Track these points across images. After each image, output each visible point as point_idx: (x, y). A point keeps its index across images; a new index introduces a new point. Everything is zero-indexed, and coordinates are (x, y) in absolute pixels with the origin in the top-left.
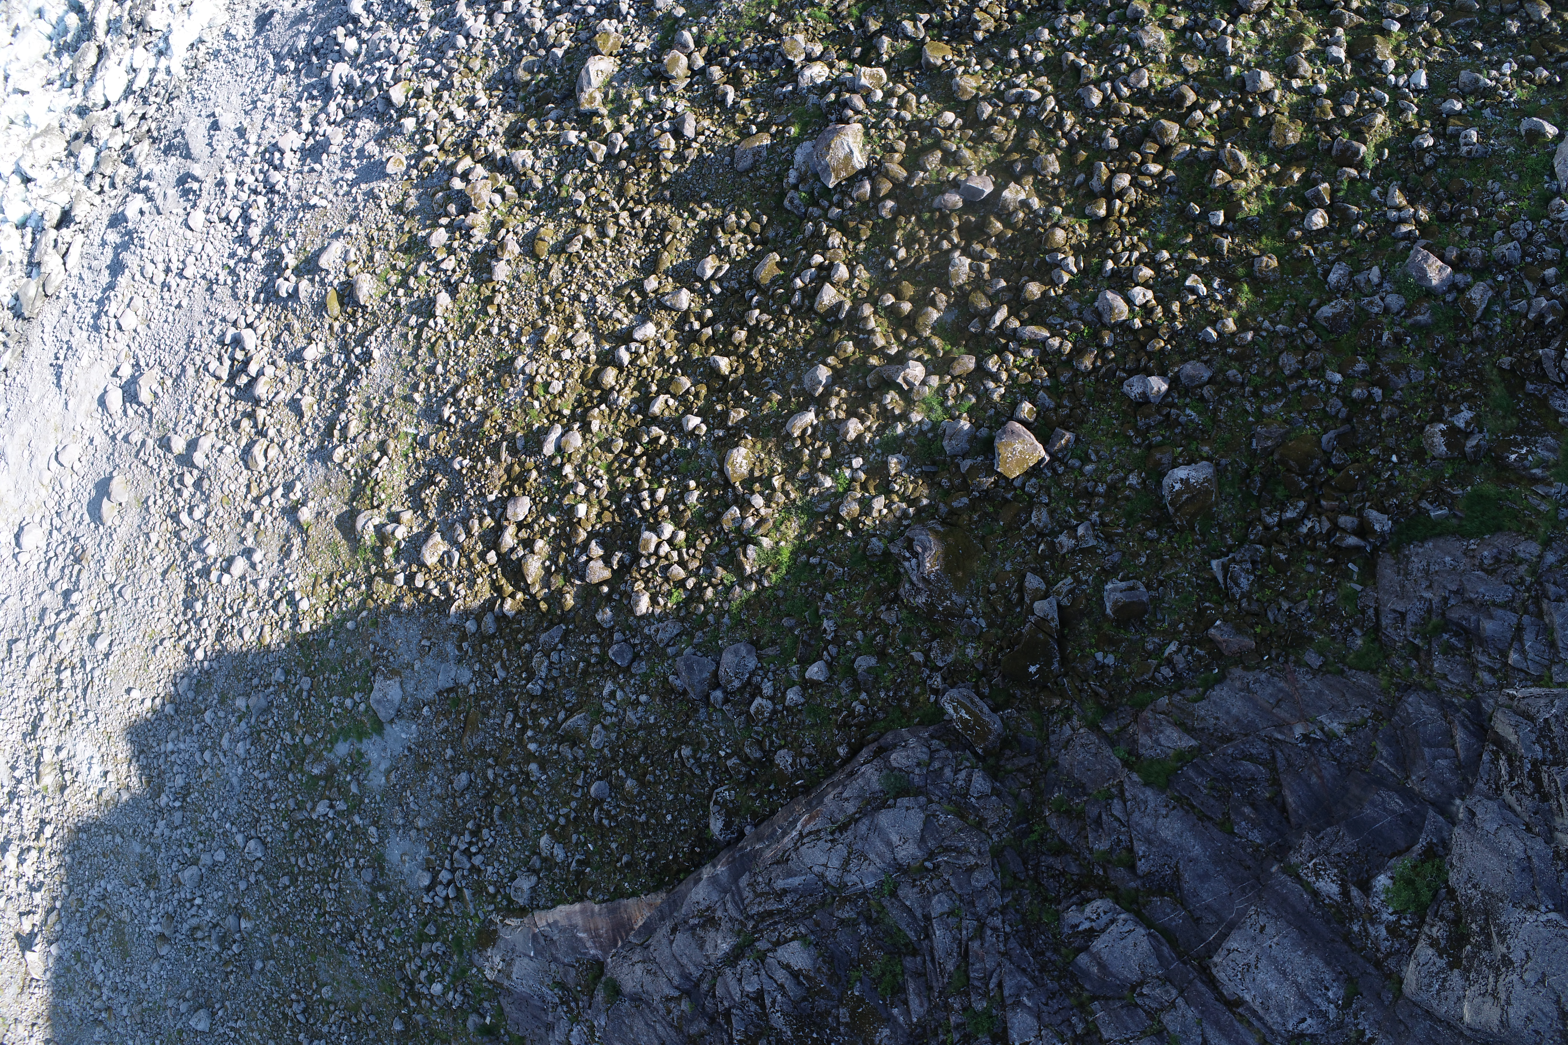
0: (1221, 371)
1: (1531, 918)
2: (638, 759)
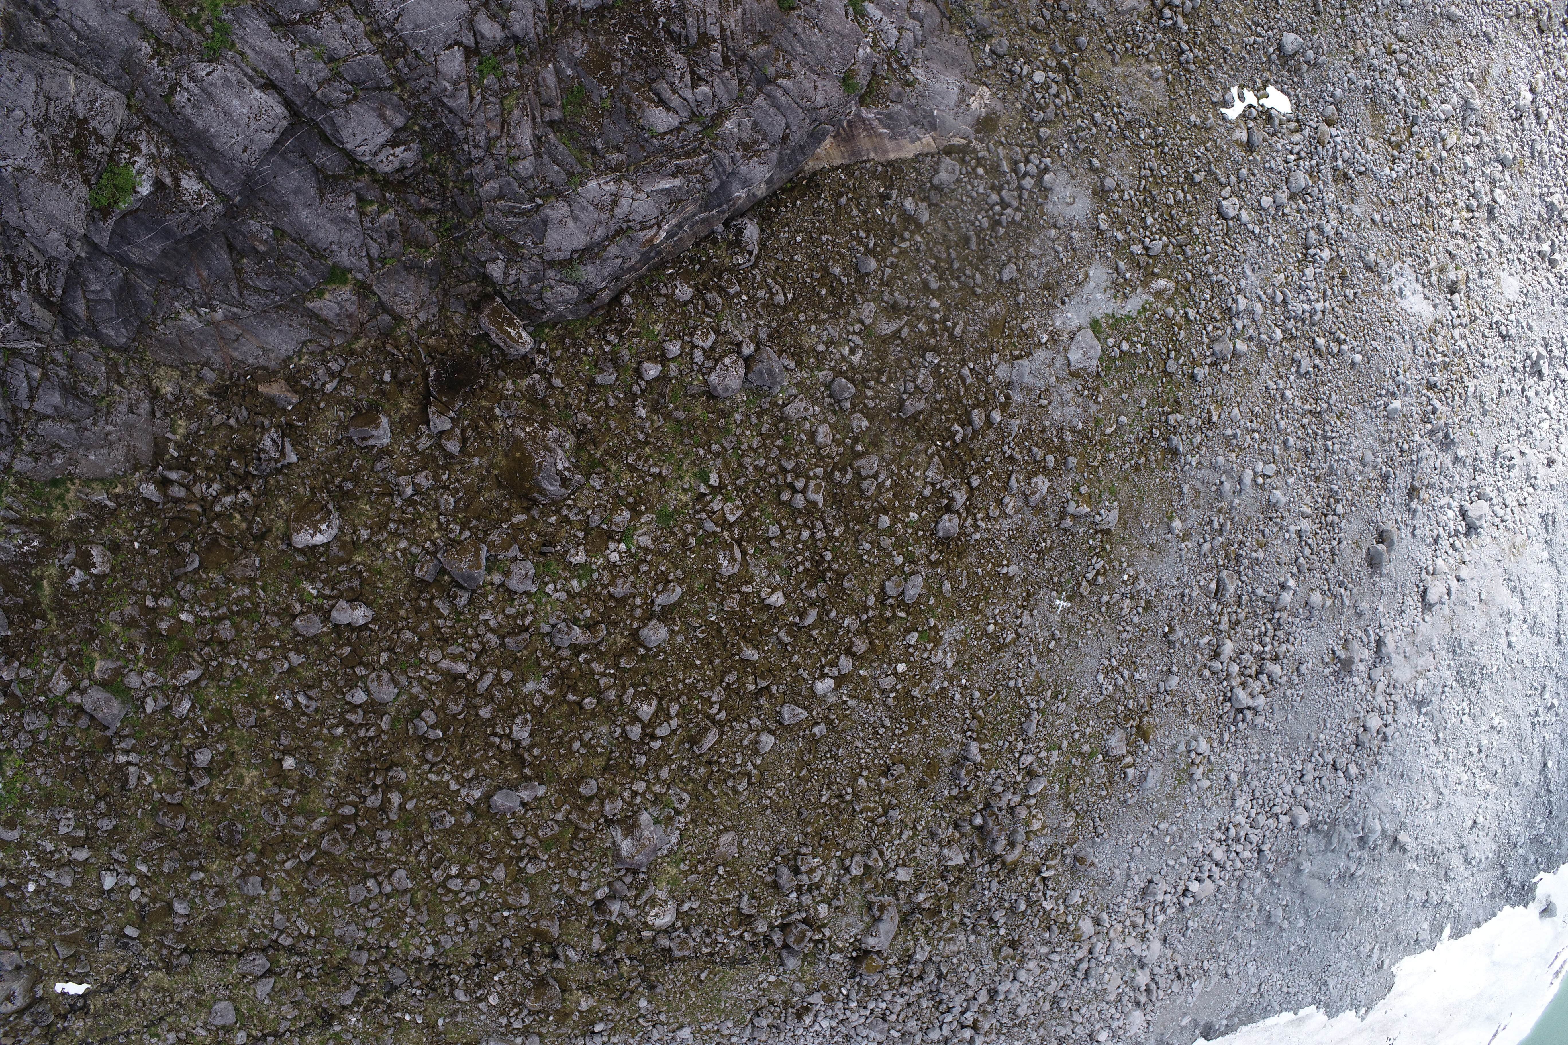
0: (284, 626)
1: (20, 162)
2: (831, 293)
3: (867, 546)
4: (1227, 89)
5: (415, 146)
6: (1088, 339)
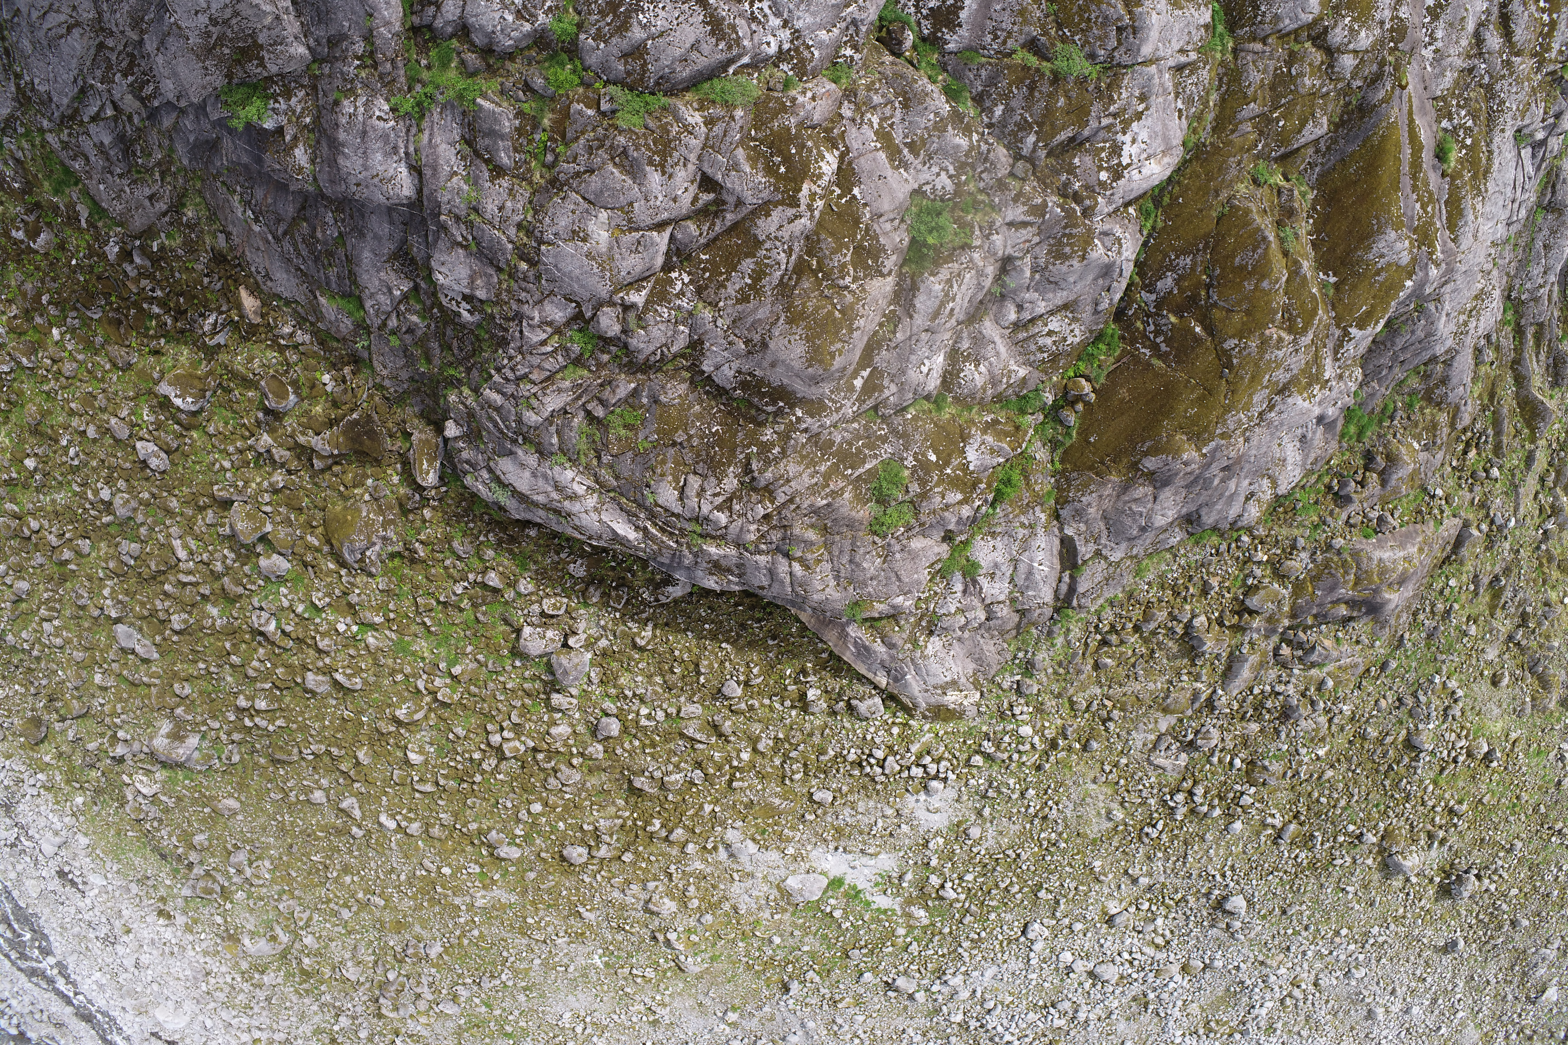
1: (182, 24)
2: (684, 676)
3: (509, 804)
5: (478, 316)
6: (816, 886)
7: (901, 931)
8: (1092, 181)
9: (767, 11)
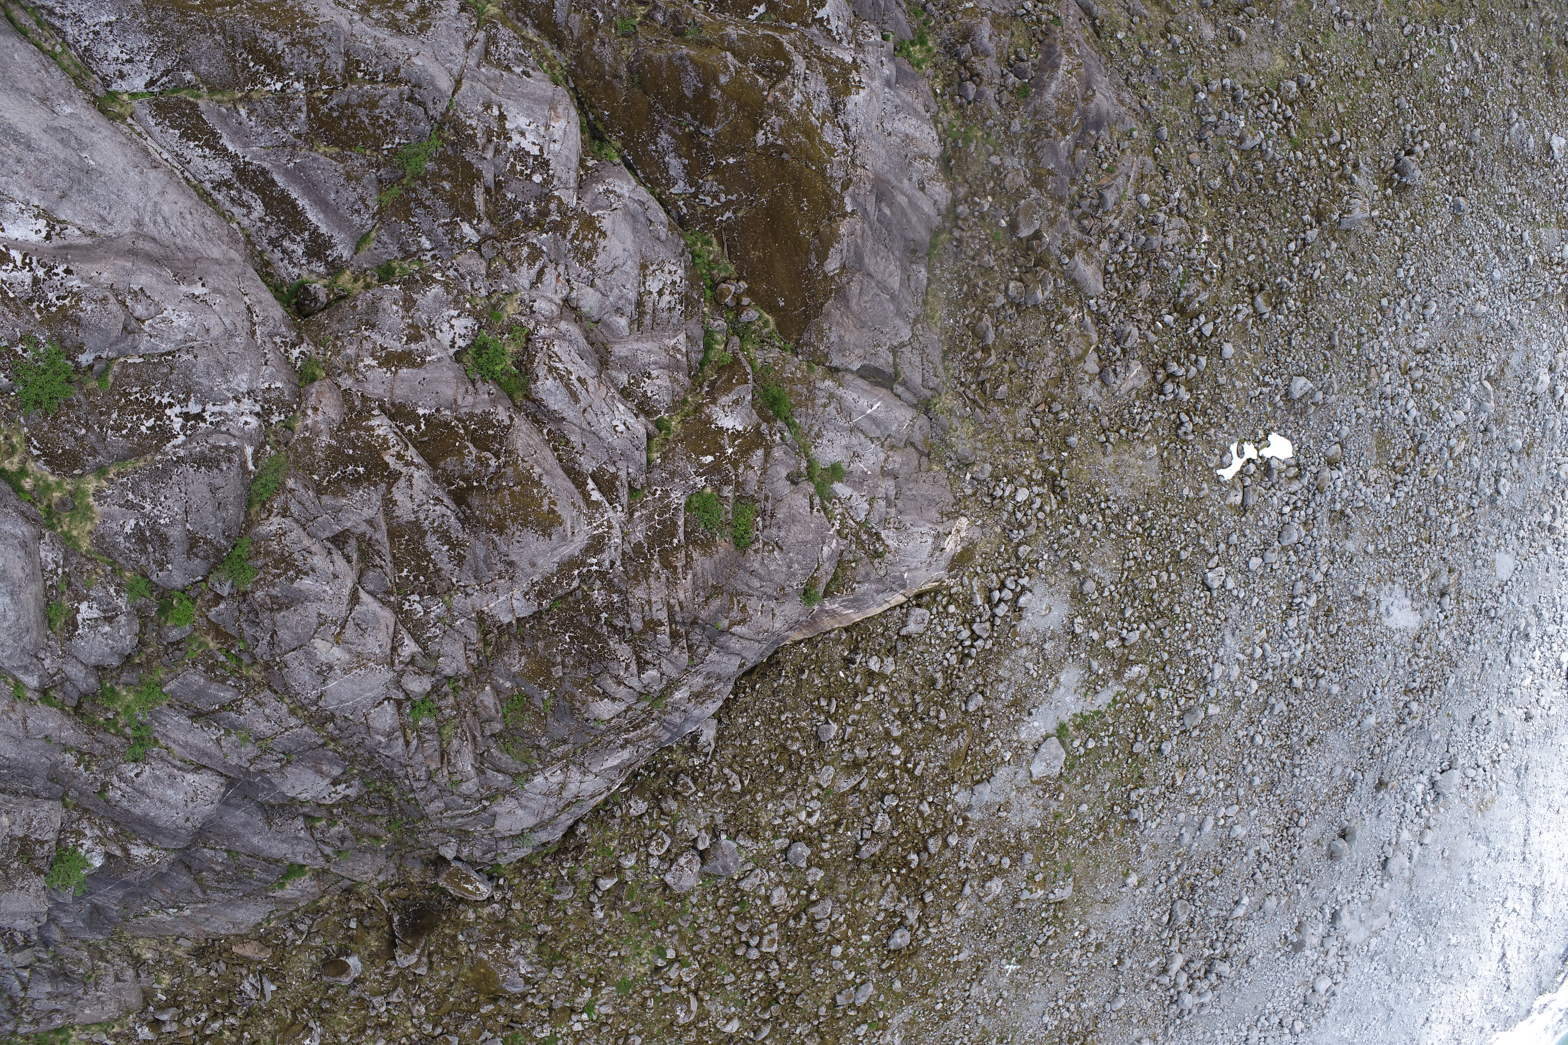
2: (790, 766)
3: (820, 972)
4: (1225, 450)
5: (356, 783)
6: (1053, 750)
7: (1142, 697)
8: (537, 191)
9: (217, 409)
